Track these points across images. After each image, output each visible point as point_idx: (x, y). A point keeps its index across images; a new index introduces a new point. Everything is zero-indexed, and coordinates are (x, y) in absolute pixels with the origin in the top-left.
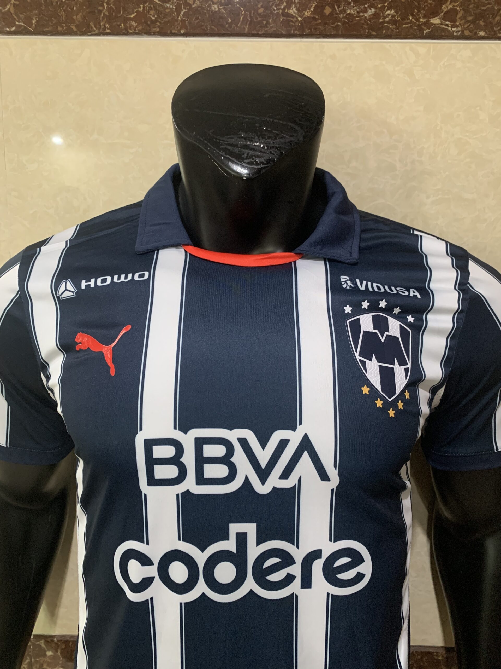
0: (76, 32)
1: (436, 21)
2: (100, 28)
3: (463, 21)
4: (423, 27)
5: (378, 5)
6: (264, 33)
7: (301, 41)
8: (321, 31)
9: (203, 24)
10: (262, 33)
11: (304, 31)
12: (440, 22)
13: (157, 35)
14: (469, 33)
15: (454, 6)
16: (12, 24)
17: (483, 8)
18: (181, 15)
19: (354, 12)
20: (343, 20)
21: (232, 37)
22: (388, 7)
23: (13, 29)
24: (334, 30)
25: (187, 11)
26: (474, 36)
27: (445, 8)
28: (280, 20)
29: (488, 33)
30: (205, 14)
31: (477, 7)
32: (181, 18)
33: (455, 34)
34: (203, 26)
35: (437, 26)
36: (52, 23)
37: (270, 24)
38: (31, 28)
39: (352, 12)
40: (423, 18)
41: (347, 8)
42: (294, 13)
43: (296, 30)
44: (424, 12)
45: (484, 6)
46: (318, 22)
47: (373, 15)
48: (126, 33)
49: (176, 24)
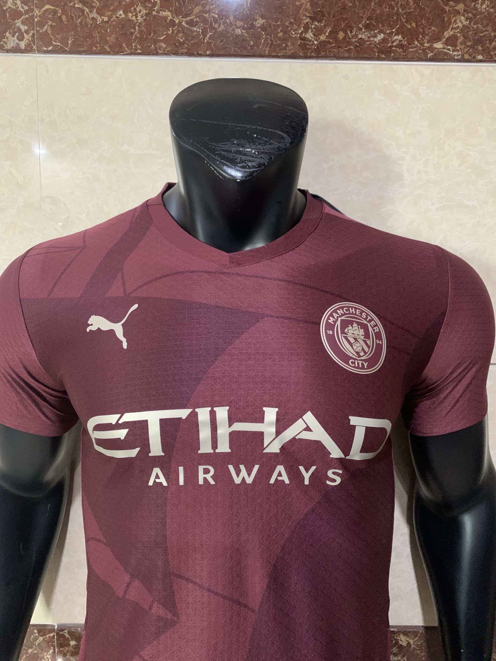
0: (109, 52)
1: (439, 45)
2: (132, 49)
3: (463, 46)
4: (427, 51)
5: (386, 31)
6: (284, 54)
7: (317, 63)
8: (335, 53)
9: (227, 46)
10: (281, 55)
11: (319, 53)
12: (442, 47)
13: (186, 55)
14: (469, 56)
15: (455, 33)
16: (49, 43)
17: (480, 35)
18: (207, 38)
19: (365, 36)
20: (355, 43)
21: (253, 58)
22: (395, 34)
23: (50, 48)
24: (346, 52)
25: (213, 35)
26: (474, 60)
27: (447, 34)
28: (298, 43)
29: (486, 57)
30: (229, 37)
31: (476, 34)
32: (207, 40)
33: (456, 57)
34: (226, 48)
35: (440, 50)
36: (87, 43)
37: (288, 47)
38: (66, 48)
39: (363, 37)
40: (428, 42)
41: (358, 34)
42: (311, 37)
43: (312, 52)
44: (428, 38)
45: (482, 33)
46: (333, 46)
47: (382, 39)
48: (156, 54)
49: (202, 45)
